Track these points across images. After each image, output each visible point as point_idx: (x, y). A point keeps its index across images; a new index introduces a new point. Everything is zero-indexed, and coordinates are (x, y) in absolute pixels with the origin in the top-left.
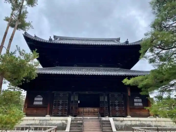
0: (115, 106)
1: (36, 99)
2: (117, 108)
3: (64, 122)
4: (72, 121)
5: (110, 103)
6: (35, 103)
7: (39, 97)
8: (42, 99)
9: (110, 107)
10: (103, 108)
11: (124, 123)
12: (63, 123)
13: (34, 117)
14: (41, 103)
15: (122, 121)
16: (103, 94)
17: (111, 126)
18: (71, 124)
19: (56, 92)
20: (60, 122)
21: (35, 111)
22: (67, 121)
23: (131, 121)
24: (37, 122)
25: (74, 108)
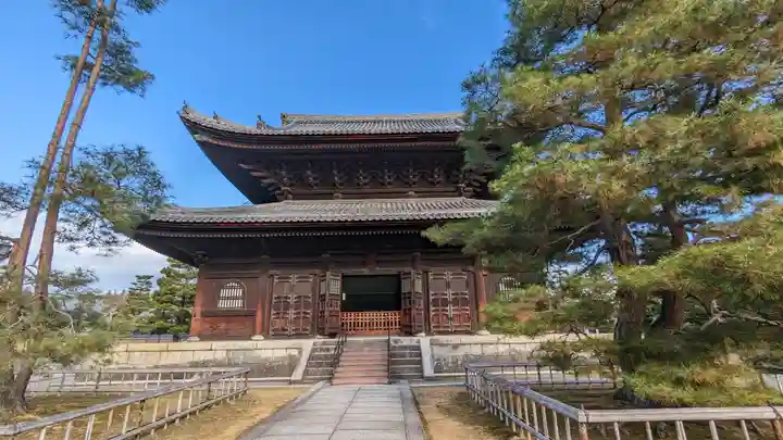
0: (445, 303)
1: (224, 293)
2: (451, 310)
3: (295, 352)
4: (314, 350)
5: (431, 298)
6: (222, 305)
7: (232, 287)
8: (239, 292)
9: (432, 308)
10: (410, 309)
11: (460, 352)
12: (291, 357)
13: (210, 343)
14: (238, 304)
15: (455, 347)
16: (410, 273)
17: (420, 362)
18: (311, 358)
19: (278, 272)
20: (283, 353)
21: (223, 326)
22: (300, 350)
23: (482, 344)
24: (221, 355)
25: (326, 314)
